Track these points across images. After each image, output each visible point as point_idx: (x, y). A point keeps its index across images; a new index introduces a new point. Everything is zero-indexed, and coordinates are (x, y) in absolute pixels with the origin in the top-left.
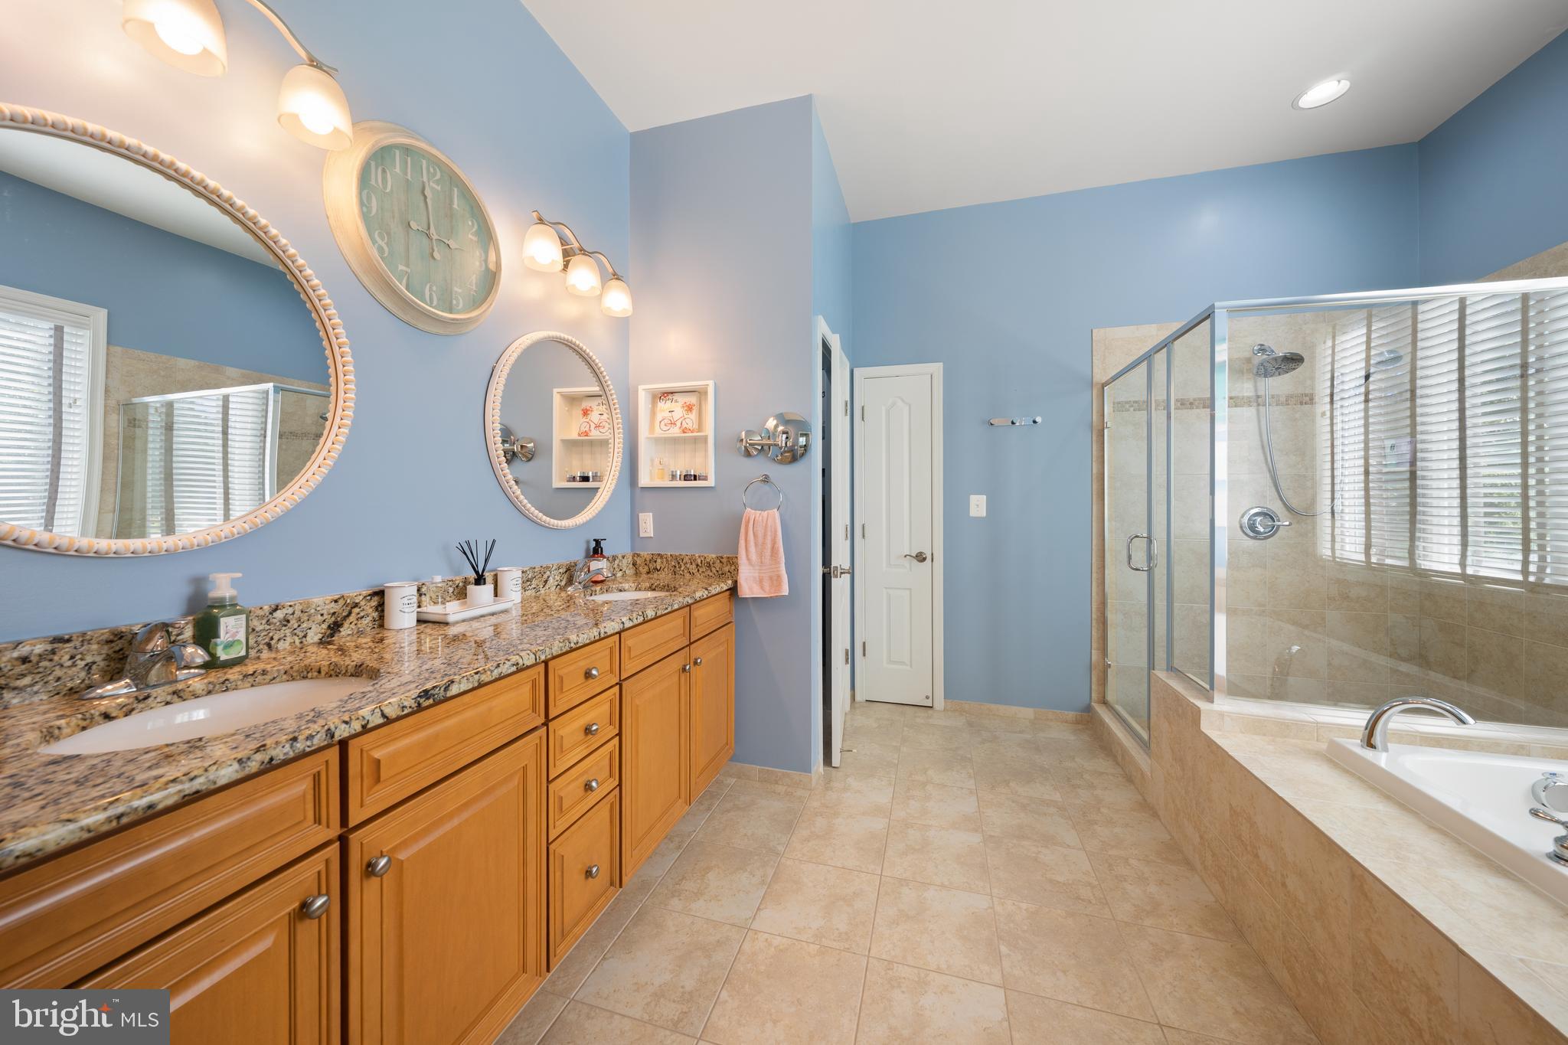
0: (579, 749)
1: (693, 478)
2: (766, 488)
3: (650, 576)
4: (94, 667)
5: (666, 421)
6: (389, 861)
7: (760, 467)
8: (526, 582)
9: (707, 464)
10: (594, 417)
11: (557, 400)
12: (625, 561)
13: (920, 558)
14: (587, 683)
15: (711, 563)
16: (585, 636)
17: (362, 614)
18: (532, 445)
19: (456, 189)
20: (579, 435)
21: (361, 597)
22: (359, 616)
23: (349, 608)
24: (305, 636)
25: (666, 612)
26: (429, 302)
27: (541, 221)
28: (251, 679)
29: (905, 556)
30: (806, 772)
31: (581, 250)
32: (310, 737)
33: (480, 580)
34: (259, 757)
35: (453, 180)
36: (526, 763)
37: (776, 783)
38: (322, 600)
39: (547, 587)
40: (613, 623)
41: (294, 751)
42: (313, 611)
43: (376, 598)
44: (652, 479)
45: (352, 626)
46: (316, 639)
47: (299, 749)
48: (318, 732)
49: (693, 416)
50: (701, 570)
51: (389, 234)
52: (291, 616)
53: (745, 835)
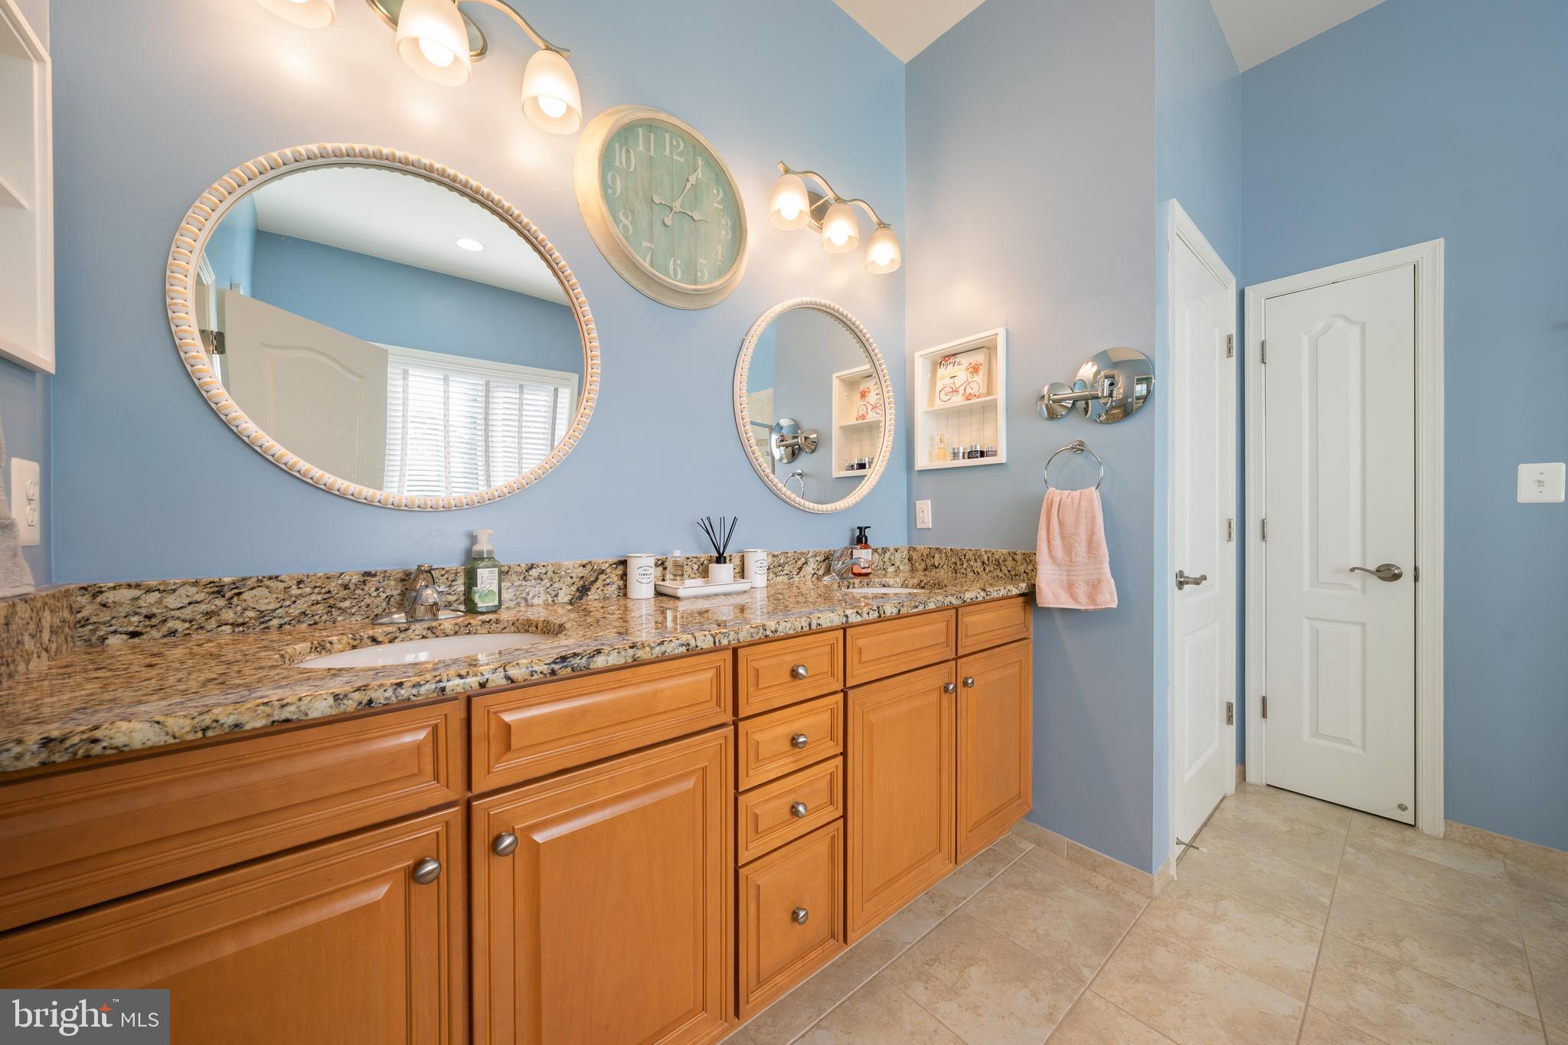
0: (783, 762)
1: (979, 455)
2: (1079, 459)
3: (927, 573)
4: (392, 600)
5: (947, 390)
6: (516, 841)
7: (1073, 430)
8: (775, 568)
9: (997, 436)
10: (872, 398)
11: (836, 385)
12: (898, 555)
13: (1388, 574)
14: (794, 684)
15: (1001, 561)
16: (789, 625)
17: (608, 581)
18: (815, 436)
19: (700, 159)
20: (857, 419)
21: (607, 565)
22: (605, 582)
23: (595, 574)
24: (556, 596)
25: (916, 610)
26: (672, 275)
27: (787, 171)
28: (487, 626)
29: (1352, 570)
30: (1143, 869)
31: (838, 199)
32: (417, 685)
33: (720, 559)
34: (357, 696)
35: (697, 148)
36: (705, 764)
37: (1094, 869)
38: (571, 563)
39: (802, 574)
40: (831, 615)
41: (397, 697)
42: (563, 573)
43: (621, 567)
44: (931, 459)
45: (599, 591)
46: (567, 599)
47: (403, 696)
48: (428, 682)
49: (980, 378)
50: (987, 569)
51: (633, 213)
52: (545, 576)
53: (1035, 931)
